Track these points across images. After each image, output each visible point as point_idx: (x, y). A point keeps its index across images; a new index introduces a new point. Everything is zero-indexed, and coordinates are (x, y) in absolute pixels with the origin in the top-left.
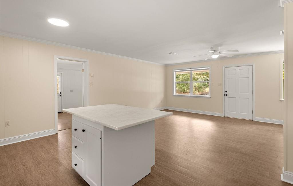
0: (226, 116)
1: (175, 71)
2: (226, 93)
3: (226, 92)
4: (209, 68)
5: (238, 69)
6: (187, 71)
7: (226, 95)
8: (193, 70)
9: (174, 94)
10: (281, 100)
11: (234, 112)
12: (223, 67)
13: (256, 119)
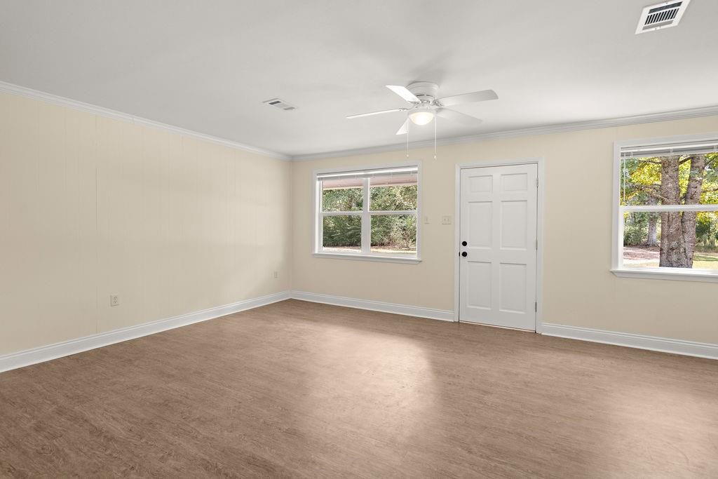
0: (463, 319)
1: (319, 179)
2: (464, 249)
3: (465, 244)
4: (416, 169)
5: (497, 173)
6: (354, 176)
7: (465, 254)
8: (370, 175)
9: (316, 252)
10: (613, 269)
11: (487, 307)
12: (456, 165)
13: (547, 329)
